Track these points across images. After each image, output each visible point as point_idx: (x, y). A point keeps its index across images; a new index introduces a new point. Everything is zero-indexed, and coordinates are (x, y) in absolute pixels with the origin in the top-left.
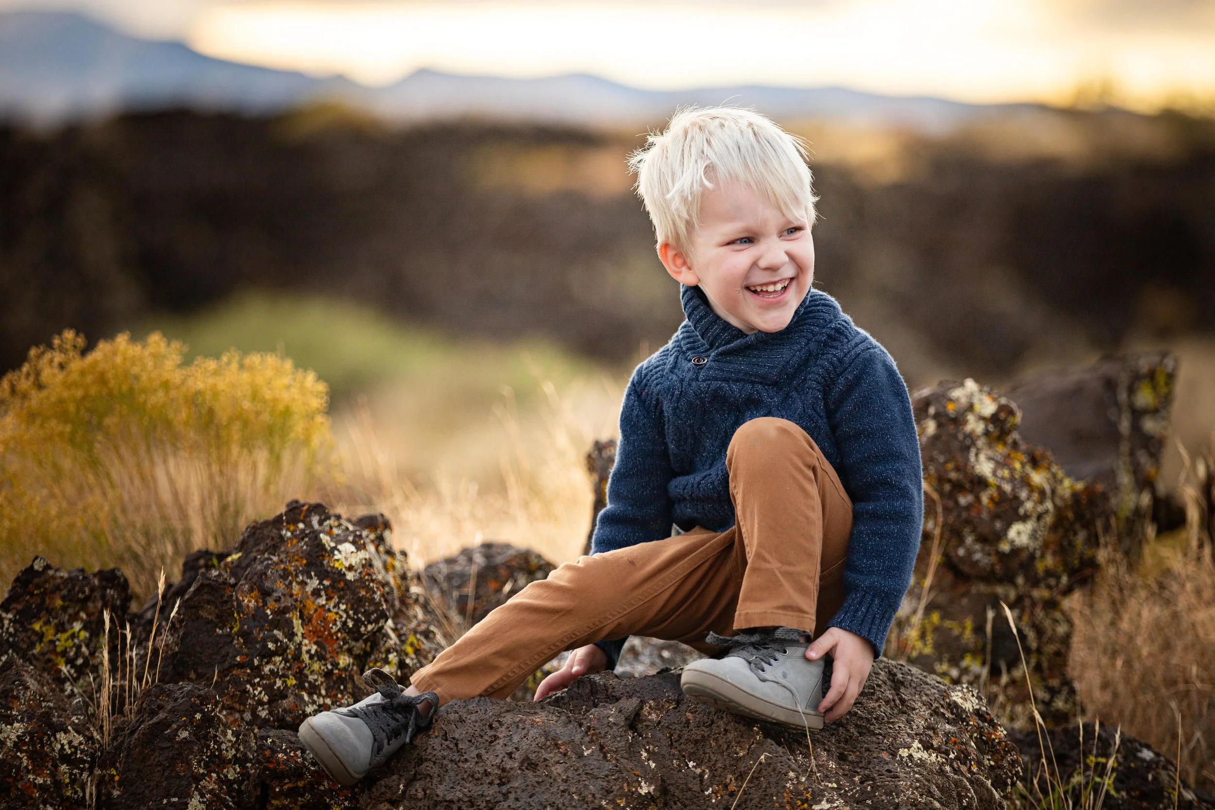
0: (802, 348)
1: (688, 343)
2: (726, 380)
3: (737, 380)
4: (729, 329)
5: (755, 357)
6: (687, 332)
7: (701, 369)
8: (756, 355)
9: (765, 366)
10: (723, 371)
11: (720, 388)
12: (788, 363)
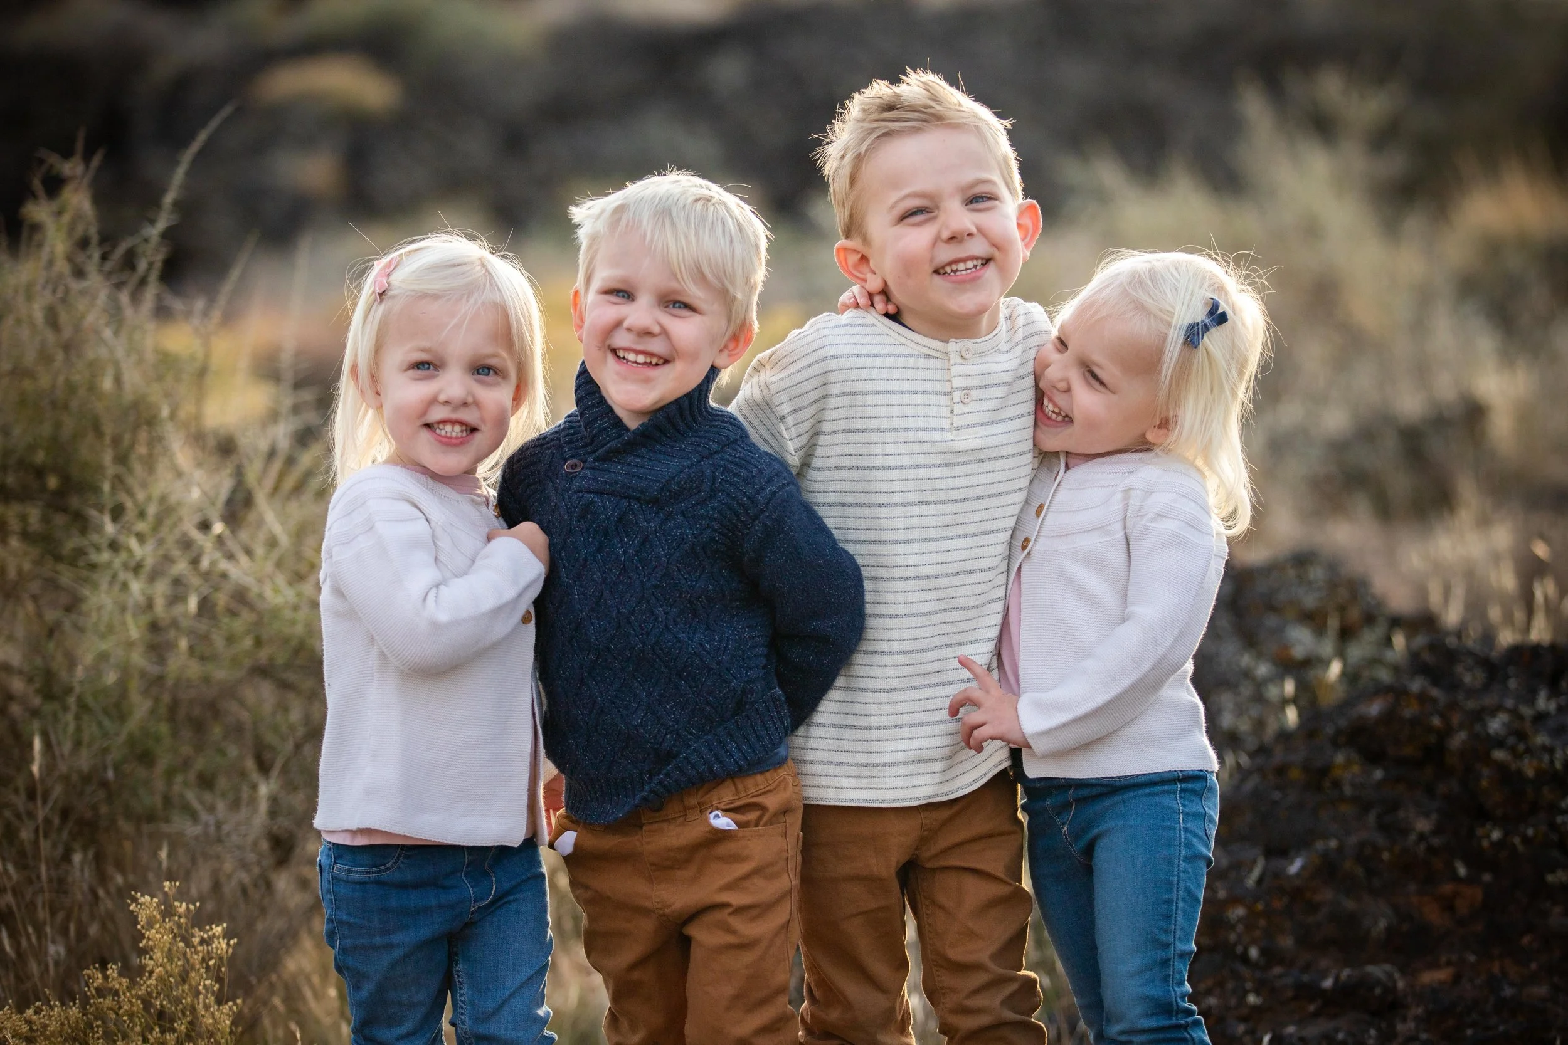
0: (692, 465)
1: (568, 435)
2: (600, 493)
3: (612, 493)
4: (619, 427)
5: (636, 466)
6: (570, 422)
7: (575, 477)
8: (638, 463)
9: (646, 478)
10: (598, 481)
11: (592, 503)
12: (673, 478)
